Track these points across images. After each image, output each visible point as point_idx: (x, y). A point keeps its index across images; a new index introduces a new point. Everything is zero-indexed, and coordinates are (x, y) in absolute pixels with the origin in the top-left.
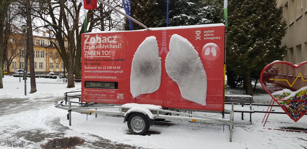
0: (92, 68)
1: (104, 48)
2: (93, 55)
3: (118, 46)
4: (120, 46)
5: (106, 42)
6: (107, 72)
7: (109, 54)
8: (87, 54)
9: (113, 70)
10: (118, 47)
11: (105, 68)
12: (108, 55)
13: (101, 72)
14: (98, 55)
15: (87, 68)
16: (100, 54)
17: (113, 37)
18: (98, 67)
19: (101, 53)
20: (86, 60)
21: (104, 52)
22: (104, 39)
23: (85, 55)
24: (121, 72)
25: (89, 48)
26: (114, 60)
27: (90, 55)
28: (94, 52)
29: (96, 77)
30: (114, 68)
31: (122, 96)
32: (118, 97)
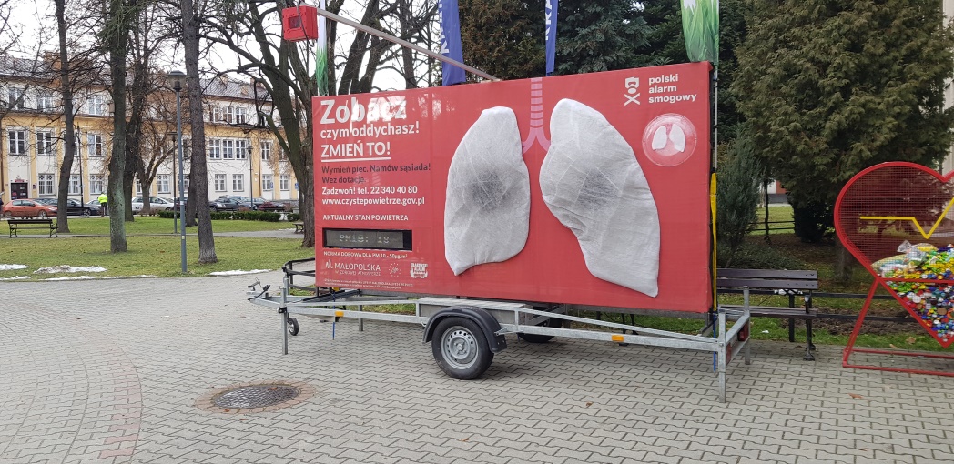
0: (341, 191)
1: (372, 134)
2: (344, 155)
3: (409, 128)
4: (415, 129)
5: (377, 119)
6: (383, 201)
7: (386, 151)
8: (328, 153)
9: (396, 195)
10: (411, 132)
11: (375, 190)
12: (385, 155)
13: (366, 202)
14: (358, 156)
15: (329, 192)
16: (362, 154)
18: (359, 189)
19: (366, 149)
20: (327, 168)
21: (373, 147)
23: (323, 155)
24: (421, 201)
25: (333, 136)
26: (399, 169)
27: (337, 157)
28: (348, 145)
29: (354, 218)
30: (400, 190)
31: (424, 269)
32: (412, 274)
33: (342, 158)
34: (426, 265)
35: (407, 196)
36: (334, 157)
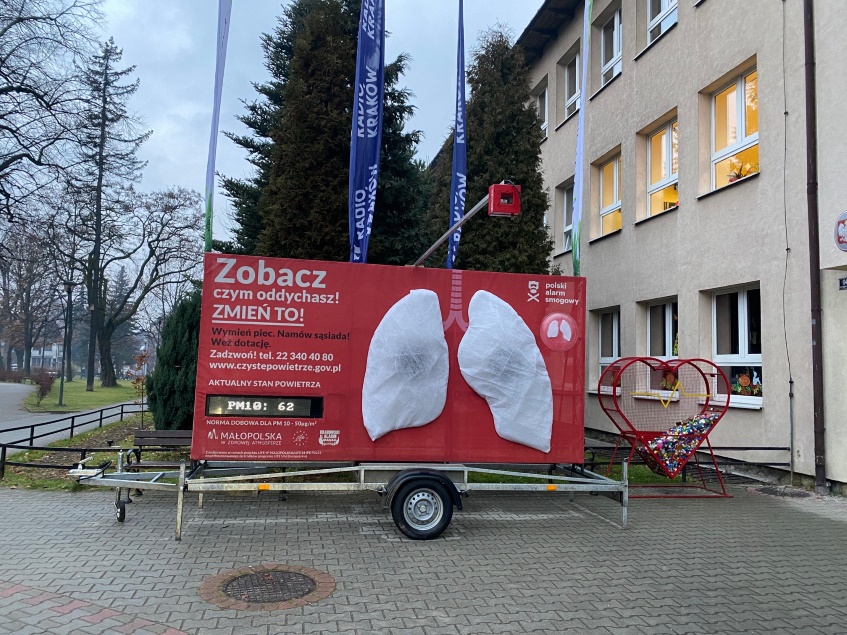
0: (237, 355)
1: (283, 299)
2: (244, 317)
3: (328, 298)
4: (334, 299)
5: (291, 285)
6: (291, 368)
7: (299, 317)
8: (222, 312)
9: (309, 362)
10: (329, 302)
11: (282, 356)
12: (298, 321)
13: (270, 367)
14: (263, 319)
15: (220, 355)
16: (268, 318)
17: (315, 273)
18: (261, 354)
19: (274, 314)
20: (218, 330)
21: (283, 312)
22: (286, 274)
23: (215, 315)
24: (336, 369)
25: (231, 297)
26: (313, 336)
27: (235, 318)
28: (250, 308)
29: (252, 384)
30: (312, 357)
31: (335, 436)
32: (321, 441)
33: (241, 319)
34: (338, 432)
35: (321, 363)
36: (229, 318)
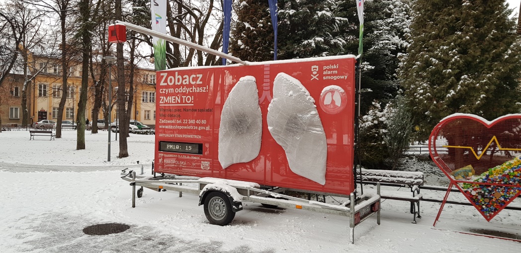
0: (169, 122)
1: (185, 91)
2: (170, 102)
3: (203, 89)
4: (206, 90)
5: (188, 84)
6: (189, 128)
7: (192, 101)
8: (163, 101)
9: (196, 125)
10: (204, 91)
11: (186, 121)
12: (191, 103)
13: (181, 127)
14: (178, 103)
15: (162, 121)
16: (180, 102)
17: (198, 76)
18: (177, 121)
19: (182, 99)
20: (162, 109)
21: (185, 98)
22: (186, 78)
23: (161, 102)
24: (208, 128)
25: (166, 92)
26: (197, 111)
28: (173, 97)
29: (174, 136)
30: (198, 122)
31: (208, 165)
32: (202, 167)
33: (169, 104)
34: (209, 163)
35: (201, 125)
36: (166, 103)
